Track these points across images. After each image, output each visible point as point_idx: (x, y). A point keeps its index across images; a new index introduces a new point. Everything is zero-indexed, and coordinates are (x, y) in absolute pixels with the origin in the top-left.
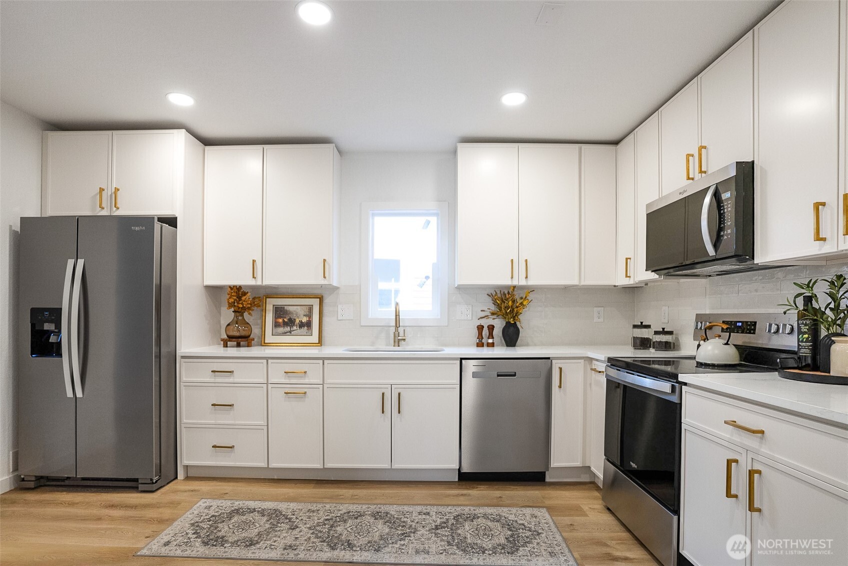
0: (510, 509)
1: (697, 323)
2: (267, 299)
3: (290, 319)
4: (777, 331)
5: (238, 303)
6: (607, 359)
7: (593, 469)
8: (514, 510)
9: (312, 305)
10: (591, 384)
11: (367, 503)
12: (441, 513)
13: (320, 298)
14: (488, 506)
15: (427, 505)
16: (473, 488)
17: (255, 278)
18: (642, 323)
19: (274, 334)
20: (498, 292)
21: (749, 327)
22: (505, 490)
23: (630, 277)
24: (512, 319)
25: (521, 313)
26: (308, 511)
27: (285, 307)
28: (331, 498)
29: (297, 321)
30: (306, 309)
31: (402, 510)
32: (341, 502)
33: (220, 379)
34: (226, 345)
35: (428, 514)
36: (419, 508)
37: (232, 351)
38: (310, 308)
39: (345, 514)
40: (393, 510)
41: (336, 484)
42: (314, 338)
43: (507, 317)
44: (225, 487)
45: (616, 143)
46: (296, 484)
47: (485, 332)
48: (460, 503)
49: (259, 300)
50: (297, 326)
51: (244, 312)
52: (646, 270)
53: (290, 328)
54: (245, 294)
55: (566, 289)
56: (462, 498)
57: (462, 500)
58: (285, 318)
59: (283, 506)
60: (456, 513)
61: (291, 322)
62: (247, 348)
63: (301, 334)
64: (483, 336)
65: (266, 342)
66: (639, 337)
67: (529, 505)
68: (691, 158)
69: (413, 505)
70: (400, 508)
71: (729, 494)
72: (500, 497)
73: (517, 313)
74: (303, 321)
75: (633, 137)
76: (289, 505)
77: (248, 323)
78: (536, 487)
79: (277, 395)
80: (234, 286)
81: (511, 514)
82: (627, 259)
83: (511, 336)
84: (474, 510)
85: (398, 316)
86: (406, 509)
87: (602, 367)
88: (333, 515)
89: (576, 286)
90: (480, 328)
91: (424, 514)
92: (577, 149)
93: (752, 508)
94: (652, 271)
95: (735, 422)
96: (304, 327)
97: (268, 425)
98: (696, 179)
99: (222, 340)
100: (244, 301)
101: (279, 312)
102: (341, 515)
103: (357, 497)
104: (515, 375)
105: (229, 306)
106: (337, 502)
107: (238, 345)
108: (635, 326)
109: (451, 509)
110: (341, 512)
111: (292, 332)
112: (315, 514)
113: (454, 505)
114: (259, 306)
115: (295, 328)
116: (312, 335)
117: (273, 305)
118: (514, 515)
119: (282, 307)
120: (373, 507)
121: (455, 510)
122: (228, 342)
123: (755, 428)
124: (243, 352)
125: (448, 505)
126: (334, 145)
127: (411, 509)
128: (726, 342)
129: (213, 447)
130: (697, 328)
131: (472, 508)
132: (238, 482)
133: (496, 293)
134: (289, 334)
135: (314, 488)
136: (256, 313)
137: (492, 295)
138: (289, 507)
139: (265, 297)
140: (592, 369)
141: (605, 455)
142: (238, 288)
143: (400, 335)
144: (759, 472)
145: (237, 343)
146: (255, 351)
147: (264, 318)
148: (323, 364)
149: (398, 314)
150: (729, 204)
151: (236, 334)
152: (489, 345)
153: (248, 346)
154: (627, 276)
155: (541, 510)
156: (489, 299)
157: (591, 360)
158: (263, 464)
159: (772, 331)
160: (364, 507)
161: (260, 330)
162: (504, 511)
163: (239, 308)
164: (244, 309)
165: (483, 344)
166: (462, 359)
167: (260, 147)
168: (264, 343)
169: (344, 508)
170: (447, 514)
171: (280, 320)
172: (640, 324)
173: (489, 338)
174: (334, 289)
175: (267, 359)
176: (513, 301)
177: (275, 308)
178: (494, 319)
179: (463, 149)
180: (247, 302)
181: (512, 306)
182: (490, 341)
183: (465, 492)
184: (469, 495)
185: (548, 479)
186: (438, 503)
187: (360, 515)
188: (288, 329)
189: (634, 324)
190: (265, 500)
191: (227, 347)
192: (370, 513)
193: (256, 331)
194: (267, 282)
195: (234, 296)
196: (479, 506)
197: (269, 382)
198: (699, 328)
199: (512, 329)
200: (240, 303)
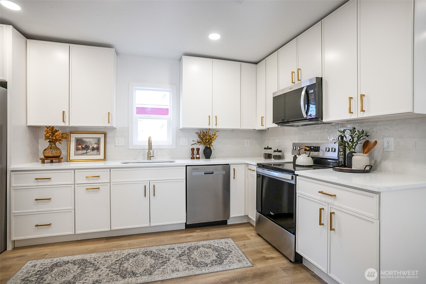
0: (214, 240)
1: (294, 147)
2: (71, 134)
3: (86, 146)
4: (329, 151)
5: (52, 137)
6: (257, 164)
7: (249, 216)
8: (216, 241)
9: (100, 138)
10: (247, 176)
11: (138, 247)
12: (180, 247)
13: (105, 134)
14: (203, 240)
15: (172, 244)
16: (194, 232)
17: (64, 122)
18: (268, 147)
19: (76, 154)
20: (202, 132)
21: (317, 149)
22: (209, 231)
23: (263, 126)
24: (208, 145)
25: (213, 142)
26: (104, 257)
27: (83, 139)
28: (117, 247)
29: (91, 147)
30: (96, 141)
31: (159, 248)
32: (123, 248)
33: (41, 183)
34: (43, 162)
35: (173, 249)
36: (168, 246)
37: (48, 166)
38: (99, 140)
39: (127, 255)
40: (154, 249)
41: (118, 238)
42: (102, 156)
43: (206, 144)
44: (46, 250)
45: (256, 63)
46: (93, 241)
47: (195, 152)
48: (189, 240)
49: (66, 135)
50: (90, 149)
51: (56, 142)
52: (273, 123)
53: (86, 151)
54: (57, 131)
55: (233, 130)
56: (189, 238)
57: (189, 239)
58: (83, 145)
59: (87, 257)
60: (188, 247)
61: (87, 148)
62: (58, 163)
63: (92, 154)
64: (194, 154)
65: (70, 159)
66: (267, 154)
67: (223, 237)
68: (293, 73)
69: (164, 245)
70: (158, 248)
71: (321, 224)
72: (208, 235)
73: (211, 142)
74: (94, 147)
75: (265, 62)
76: (91, 255)
77: (59, 149)
78: (224, 228)
79: (81, 191)
80: (49, 127)
81: (215, 243)
82: (262, 117)
83: (208, 154)
84: (197, 243)
85: (151, 144)
86: (161, 248)
87: (255, 168)
88: (120, 257)
89: (239, 129)
90: (193, 150)
91: (172, 249)
92: (239, 65)
93: (331, 229)
94: (275, 123)
95: (322, 192)
96: (95, 150)
97: (75, 209)
98: (296, 83)
99: (41, 159)
100: (57, 135)
101: (79, 142)
102: (125, 256)
103: (132, 244)
104: (213, 173)
105: (46, 138)
106: (121, 249)
107: (52, 162)
108: (265, 148)
109: (185, 245)
110: (124, 255)
111: (88, 153)
112: (109, 258)
113: (186, 242)
114: (66, 138)
115: (89, 151)
116: (100, 155)
117: (75, 138)
118: (217, 243)
119: (81, 139)
120: (142, 249)
121: (187, 245)
122: (45, 160)
123: (332, 194)
124: (55, 166)
125: (183, 243)
126: (114, 49)
127: (164, 247)
128: (308, 155)
129: (36, 226)
130: (293, 149)
131: (196, 243)
132: (54, 246)
133: (201, 132)
134: (85, 154)
135: (105, 242)
136: (64, 142)
137: (198, 133)
138: (91, 257)
139: (70, 133)
140: (249, 169)
141: (256, 209)
142: (52, 128)
143: (151, 154)
144: (334, 213)
145: (51, 161)
146: (64, 165)
147: (69, 145)
148: (110, 171)
149: (151, 143)
150: (313, 95)
151: (50, 155)
152: (197, 158)
153: (59, 162)
154: (262, 125)
155: (229, 239)
156: (197, 135)
157: (248, 164)
158: (72, 232)
159: (327, 151)
160: (138, 250)
161: (67, 153)
162: (212, 242)
163: (53, 139)
164: (56, 140)
165: (194, 157)
166: (186, 166)
167: (68, 45)
168: (70, 160)
169: (126, 252)
170: (183, 247)
171: (80, 147)
172: (267, 147)
173: (197, 155)
174: (113, 129)
175: (74, 170)
176: (209, 136)
177: (77, 139)
178: (200, 145)
179: (185, 58)
180: (58, 136)
181: (209, 139)
182: (198, 156)
183: (190, 234)
184: (193, 236)
185: (228, 223)
186: (177, 242)
187: (136, 255)
188: (85, 151)
189: (265, 147)
190: (74, 255)
191: (44, 163)
192: (141, 253)
193: (64, 153)
194: (72, 124)
195: (49, 132)
196: (199, 241)
197: (76, 184)
198: (294, 149)
199: (208, 150)
200: (54, 137)
